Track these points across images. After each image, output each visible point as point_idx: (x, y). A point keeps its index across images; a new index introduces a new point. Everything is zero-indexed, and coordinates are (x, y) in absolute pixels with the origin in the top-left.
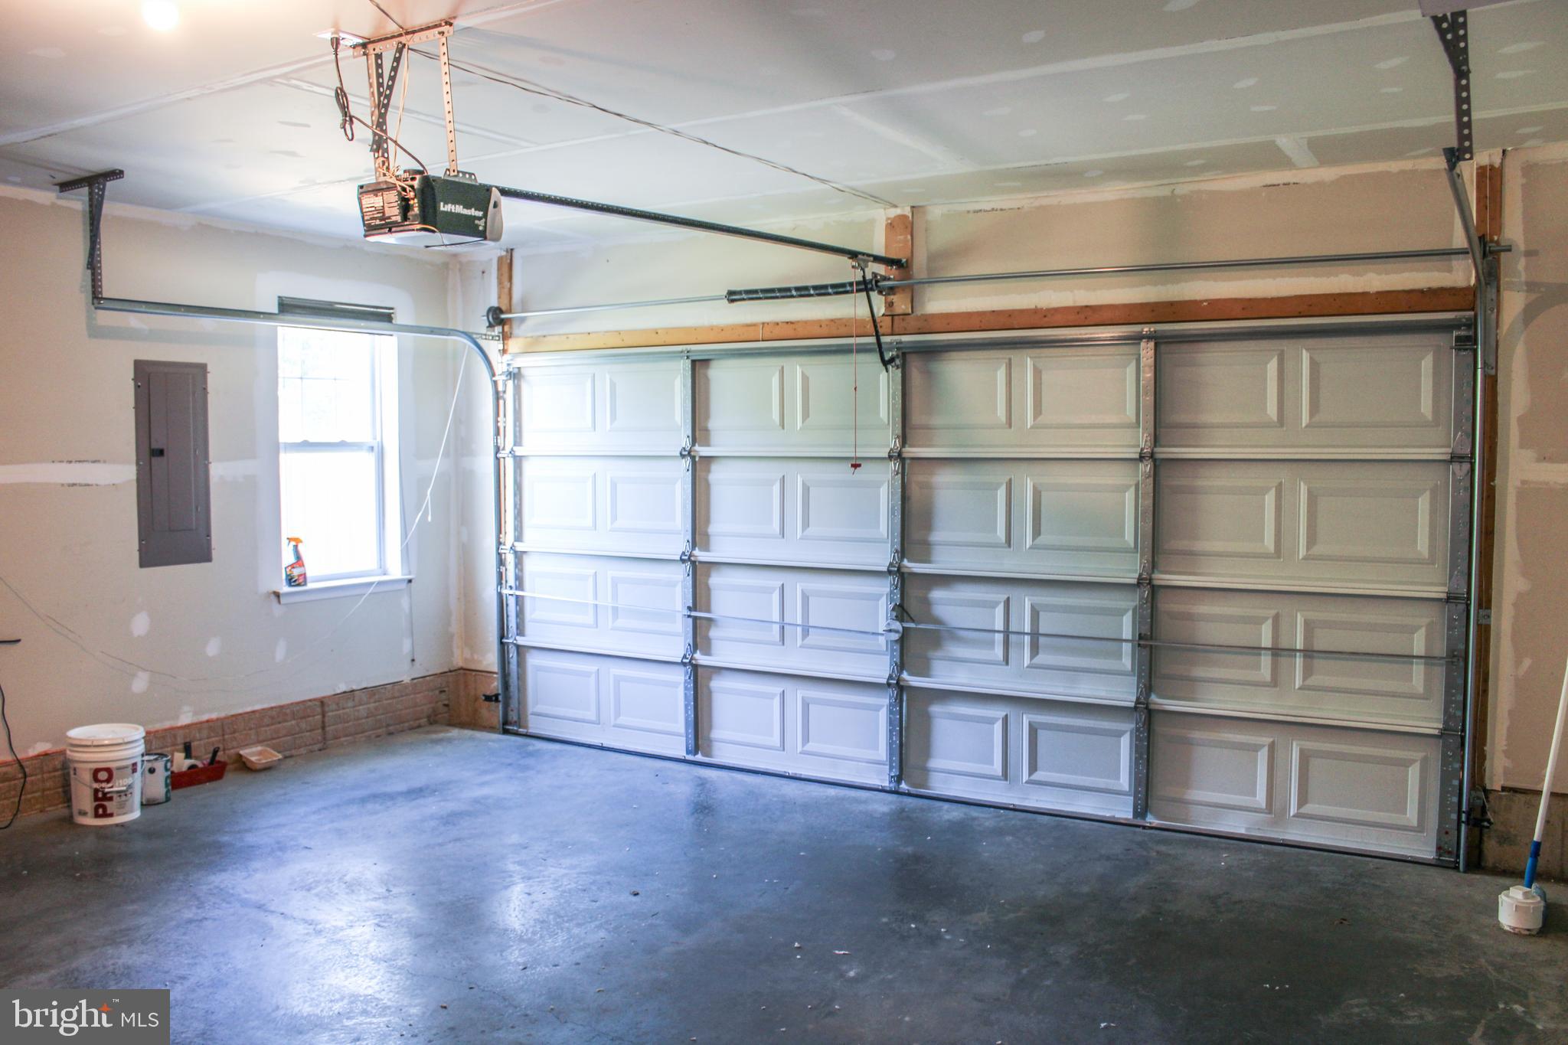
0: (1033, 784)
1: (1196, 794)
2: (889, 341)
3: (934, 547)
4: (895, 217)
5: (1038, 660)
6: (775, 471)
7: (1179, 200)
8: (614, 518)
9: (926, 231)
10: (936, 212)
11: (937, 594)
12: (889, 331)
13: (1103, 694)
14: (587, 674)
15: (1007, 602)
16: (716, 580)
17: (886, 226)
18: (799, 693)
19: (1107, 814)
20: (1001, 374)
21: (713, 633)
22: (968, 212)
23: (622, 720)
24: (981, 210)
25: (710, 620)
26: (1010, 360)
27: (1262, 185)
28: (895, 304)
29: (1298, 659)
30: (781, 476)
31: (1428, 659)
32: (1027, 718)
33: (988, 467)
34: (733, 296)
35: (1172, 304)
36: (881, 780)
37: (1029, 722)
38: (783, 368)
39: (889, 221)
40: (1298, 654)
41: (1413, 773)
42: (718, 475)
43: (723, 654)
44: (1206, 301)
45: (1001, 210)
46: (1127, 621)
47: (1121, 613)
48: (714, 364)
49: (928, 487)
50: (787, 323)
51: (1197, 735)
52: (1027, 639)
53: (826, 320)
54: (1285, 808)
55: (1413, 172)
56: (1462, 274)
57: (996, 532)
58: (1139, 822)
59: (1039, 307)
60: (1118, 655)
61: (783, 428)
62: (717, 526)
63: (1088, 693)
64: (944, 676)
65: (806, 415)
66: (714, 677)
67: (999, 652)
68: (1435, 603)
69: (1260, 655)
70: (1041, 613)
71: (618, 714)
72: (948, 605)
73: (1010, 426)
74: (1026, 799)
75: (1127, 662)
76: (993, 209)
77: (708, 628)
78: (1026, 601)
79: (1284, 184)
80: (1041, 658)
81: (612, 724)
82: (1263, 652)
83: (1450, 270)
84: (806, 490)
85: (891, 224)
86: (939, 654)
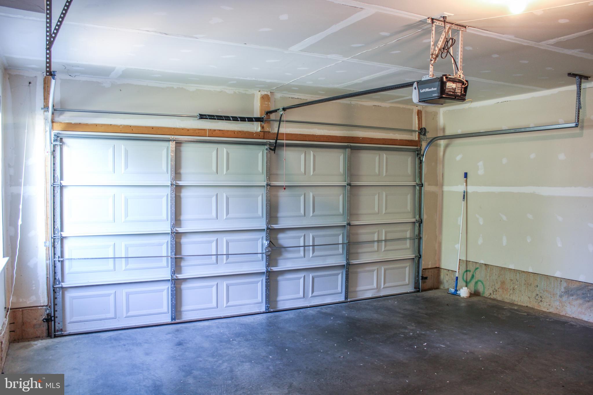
0: (313, 297)
1: (359, 288)
2: (266, 141)
3: (279, 218)
4: (264, 95)
5: (315, 254)
6: (213, 192)
7: (352, 105)
8: (127, 215)
9: (275, 101)
10: (278, 95)
11: (281, 236)
12: (263, 138)
13: (334, 262)
14: (109, 295)
15: (304, 236)
16: (184, 240)
17: (261, 97)
18: (224, 283)
19: (337, 301)
20: (303, 156)
21: (183, 264)
22: (289, 98)
23: (131, 313)
24: (294, 98)
25: (181, 258)
26: (306, 151)
27: (373, 105)
28: (264, 128)
29: (383, 243)
30: (216, 194)
31: (410, 239)
32: (311, 275)
33: (297, 189)
34: (202, 117)
35: (352, 137)
36: (259, 309)
37: (312, 276)
38: (218, 148)
39: (262, 96)
40: (383, 241)
41: (407, 269)
42: (185, 194)
43: (187, 272)
44: (361, 137)
45: (301, 99)
46: (341, 237)
47: (339, 235)
48: (183, 145)
49: (277, 197)
50: (220, 130)
51: (360, 270)
52: (311, 248)
53: (237, 131)
54: (381, 286)
55: (405, 108)
56: (415, 137)
57: (301, 212)
58: (347, 301)
59: (314, 134)
60: (338, 249)
61: (217, 174)
62: (185, 216)
63: (330, 263)
64: (283, 265)
65: (228, 168)
66: (183, 283)
67: (302, 253)
68: (410, 223)
69: (374, 243)
70: (315, 238)
71: (128, 310)
72: (284, 239)
73: (305, 175)
74: (311, 303)
75: (341, 251)
76: (298, 98)
77: (180, 262)
78: (311, 234)
79: (378, 106)
80: (316, 253)
81: (125, 315)
82: (375, 242)
83: (412, 135)
84: (227, 199)
85: (262, 97)
86: (281, 257)
